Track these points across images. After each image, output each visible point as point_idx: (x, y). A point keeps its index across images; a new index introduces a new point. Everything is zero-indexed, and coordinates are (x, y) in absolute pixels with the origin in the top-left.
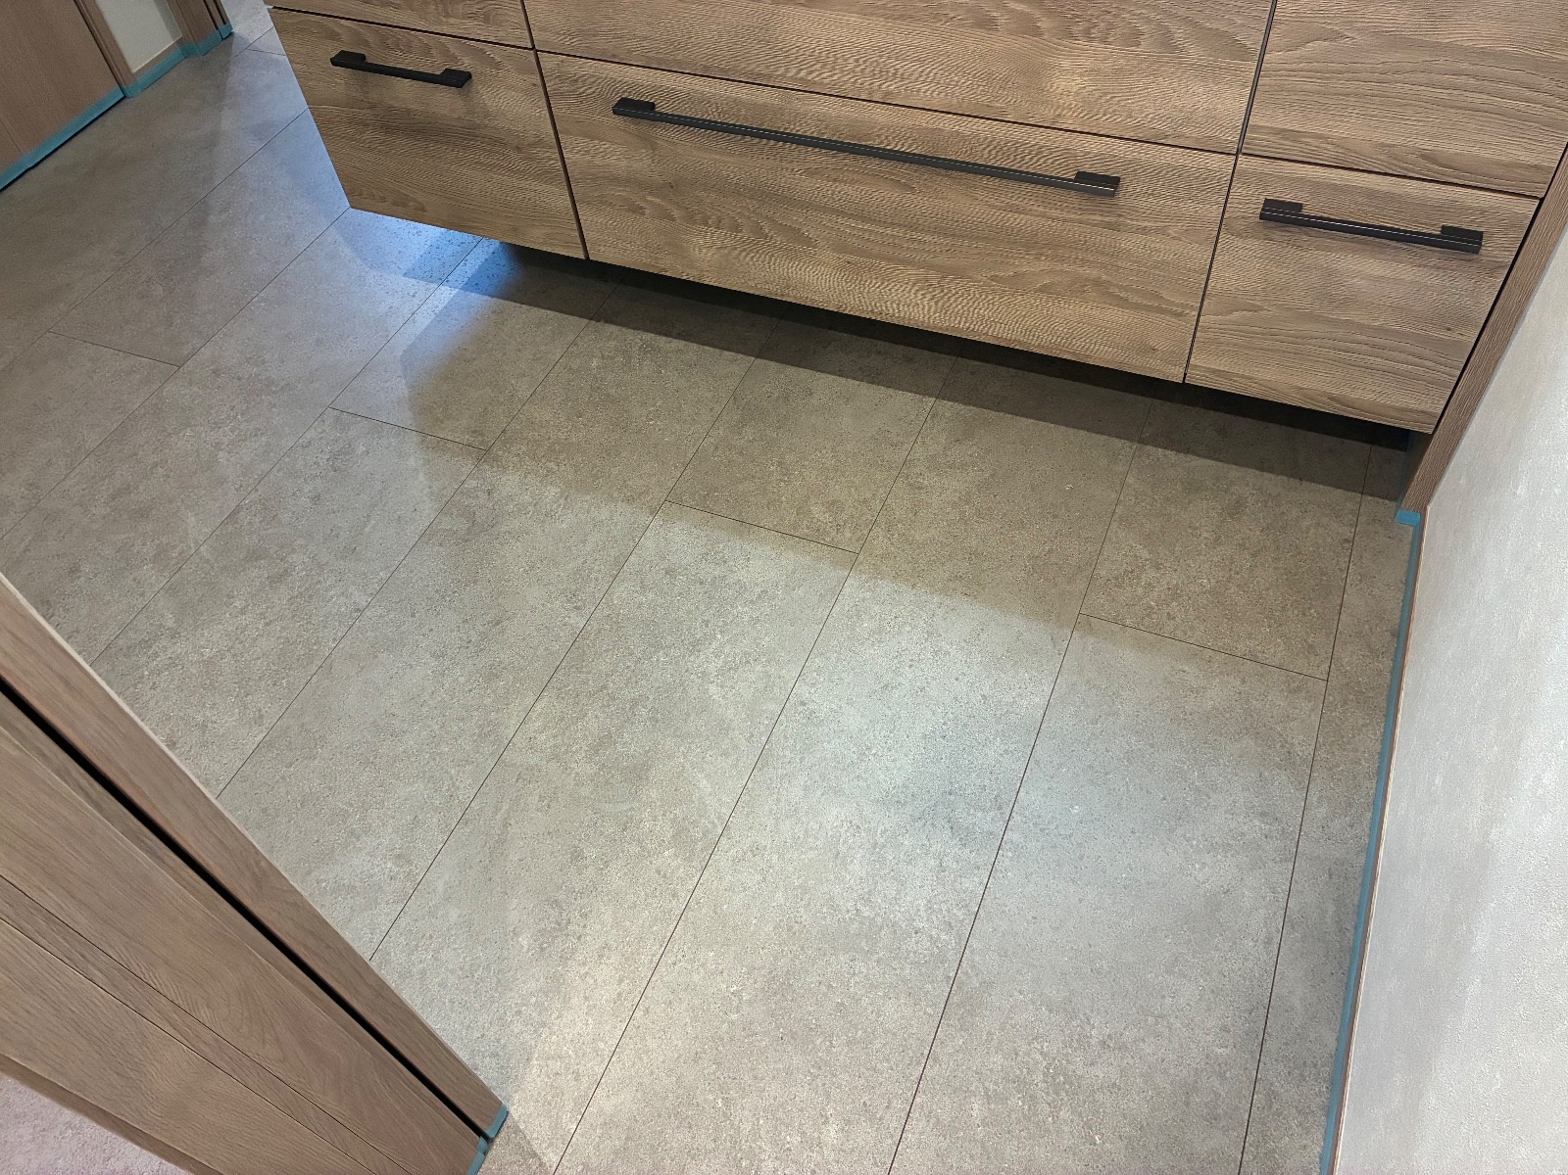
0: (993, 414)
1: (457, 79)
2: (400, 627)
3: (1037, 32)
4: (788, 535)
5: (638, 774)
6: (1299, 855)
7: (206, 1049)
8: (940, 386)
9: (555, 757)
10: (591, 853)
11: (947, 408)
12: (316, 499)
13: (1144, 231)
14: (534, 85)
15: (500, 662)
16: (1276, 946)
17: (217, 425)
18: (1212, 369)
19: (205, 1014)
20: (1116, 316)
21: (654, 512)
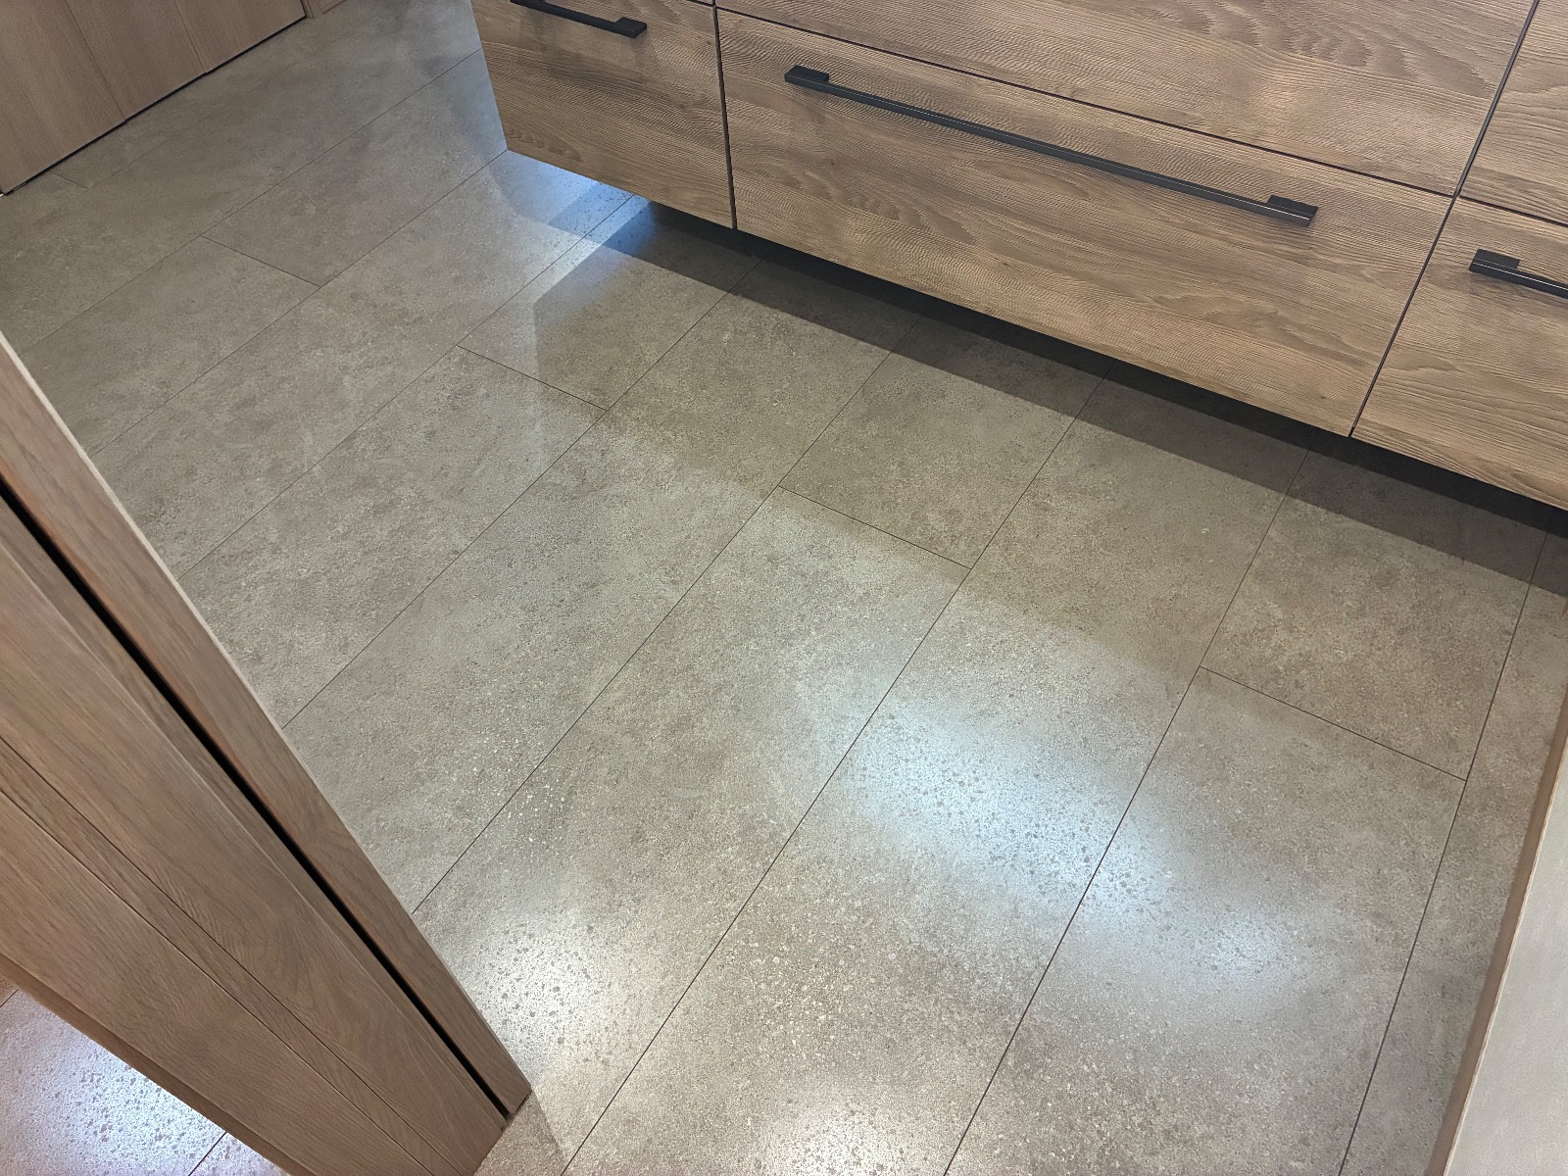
0: (1133, 442)
1: (632, 29)
2: (495, 575)
3: (1251, 40)
4: (900, 538)
5: (712, 761)
6: (1411, 965)
7: (236, 988)
8: (1081, 406)
9: (632, 732)
10: (653, 837)
11: (1085, 429)
12: (431, 435)
13: (1334, 268)
14: (709, 43)
15: (590, 626)
16: (1373, 1061)
17: (348, 349)
18: (1381, 427)
19: (239, 953)
20: (1288, 356)
21: (764, 496)
